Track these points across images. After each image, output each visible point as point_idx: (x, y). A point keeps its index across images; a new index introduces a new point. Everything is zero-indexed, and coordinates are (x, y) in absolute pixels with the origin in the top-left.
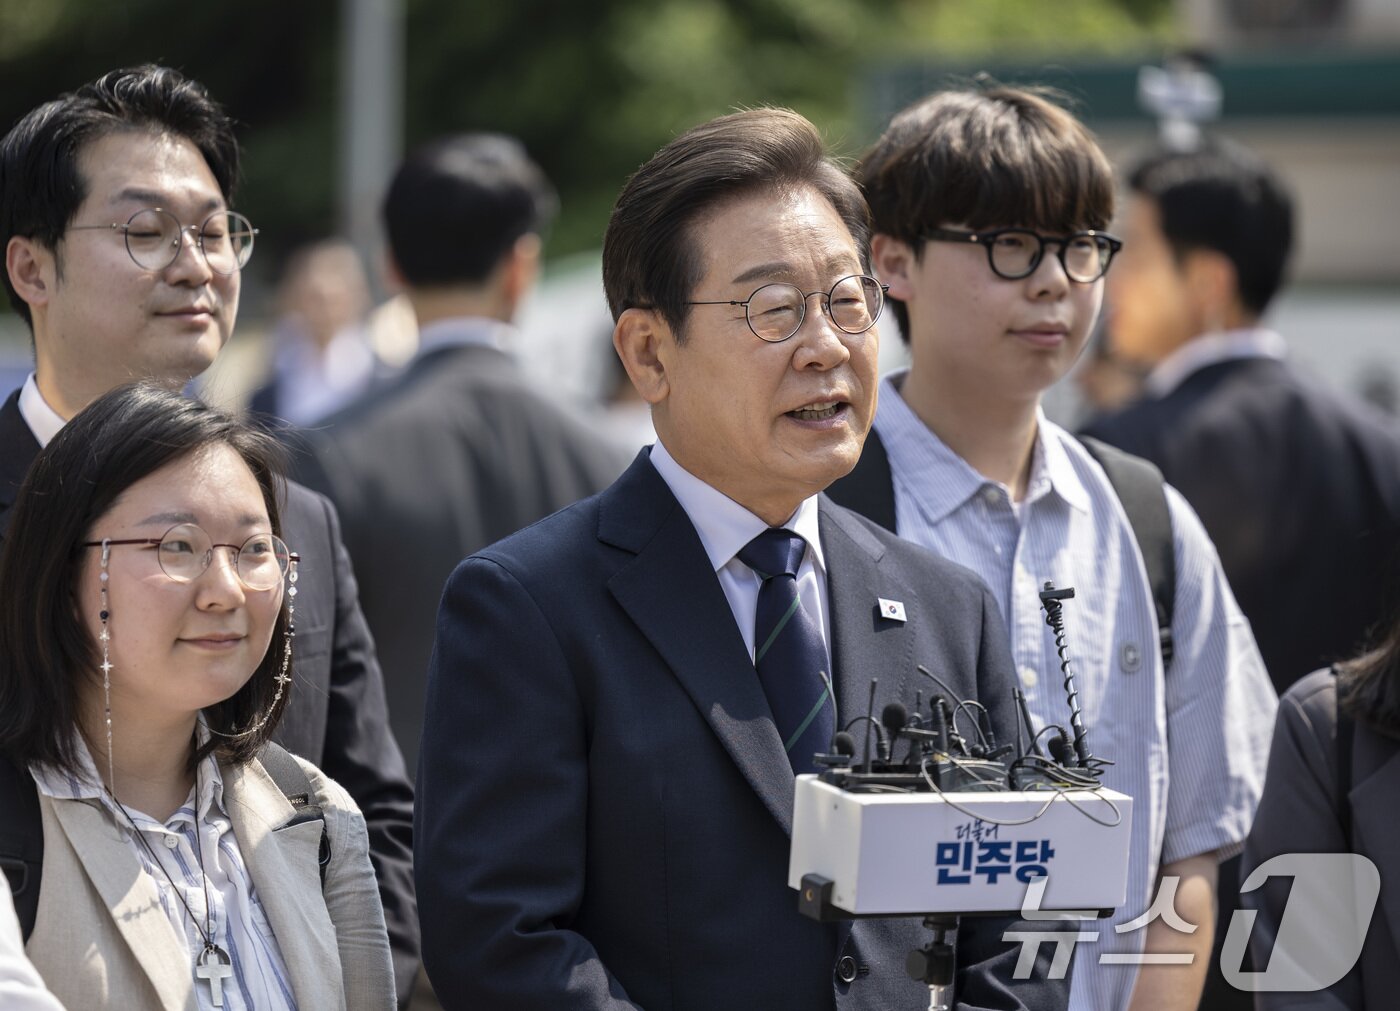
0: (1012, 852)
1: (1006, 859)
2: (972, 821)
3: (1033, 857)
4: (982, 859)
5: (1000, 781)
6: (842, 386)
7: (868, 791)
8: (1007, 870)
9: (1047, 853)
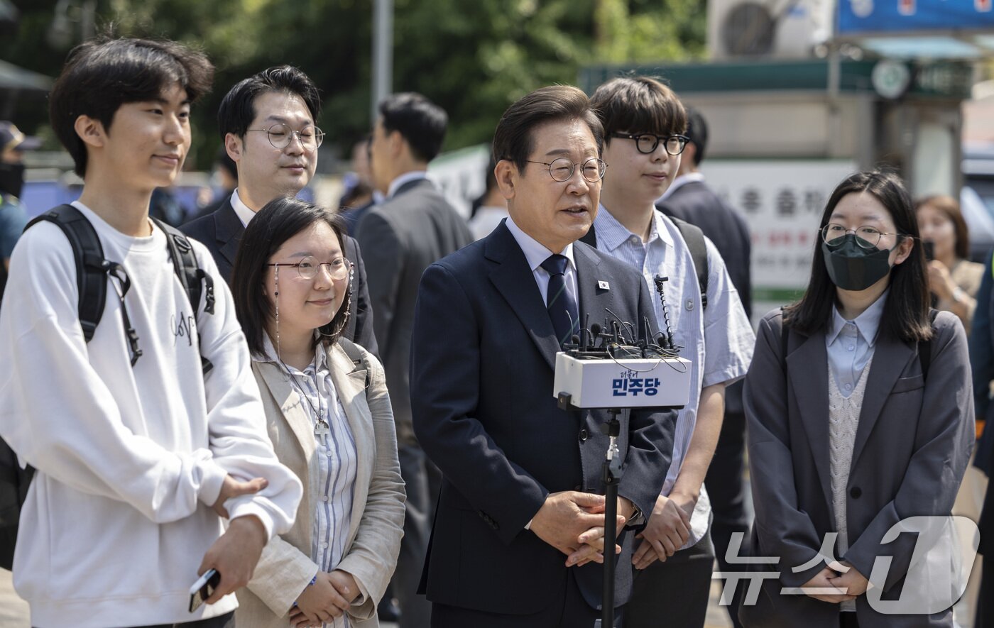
0: (643, 383)
1: (641, 386)
2: (627, 370)
3: (652, 385)
4: (631, 386)
5: (638, 355)
6: (585, 202)
7: (585, 359)
8: (641, 390)
9: (657, 383)
